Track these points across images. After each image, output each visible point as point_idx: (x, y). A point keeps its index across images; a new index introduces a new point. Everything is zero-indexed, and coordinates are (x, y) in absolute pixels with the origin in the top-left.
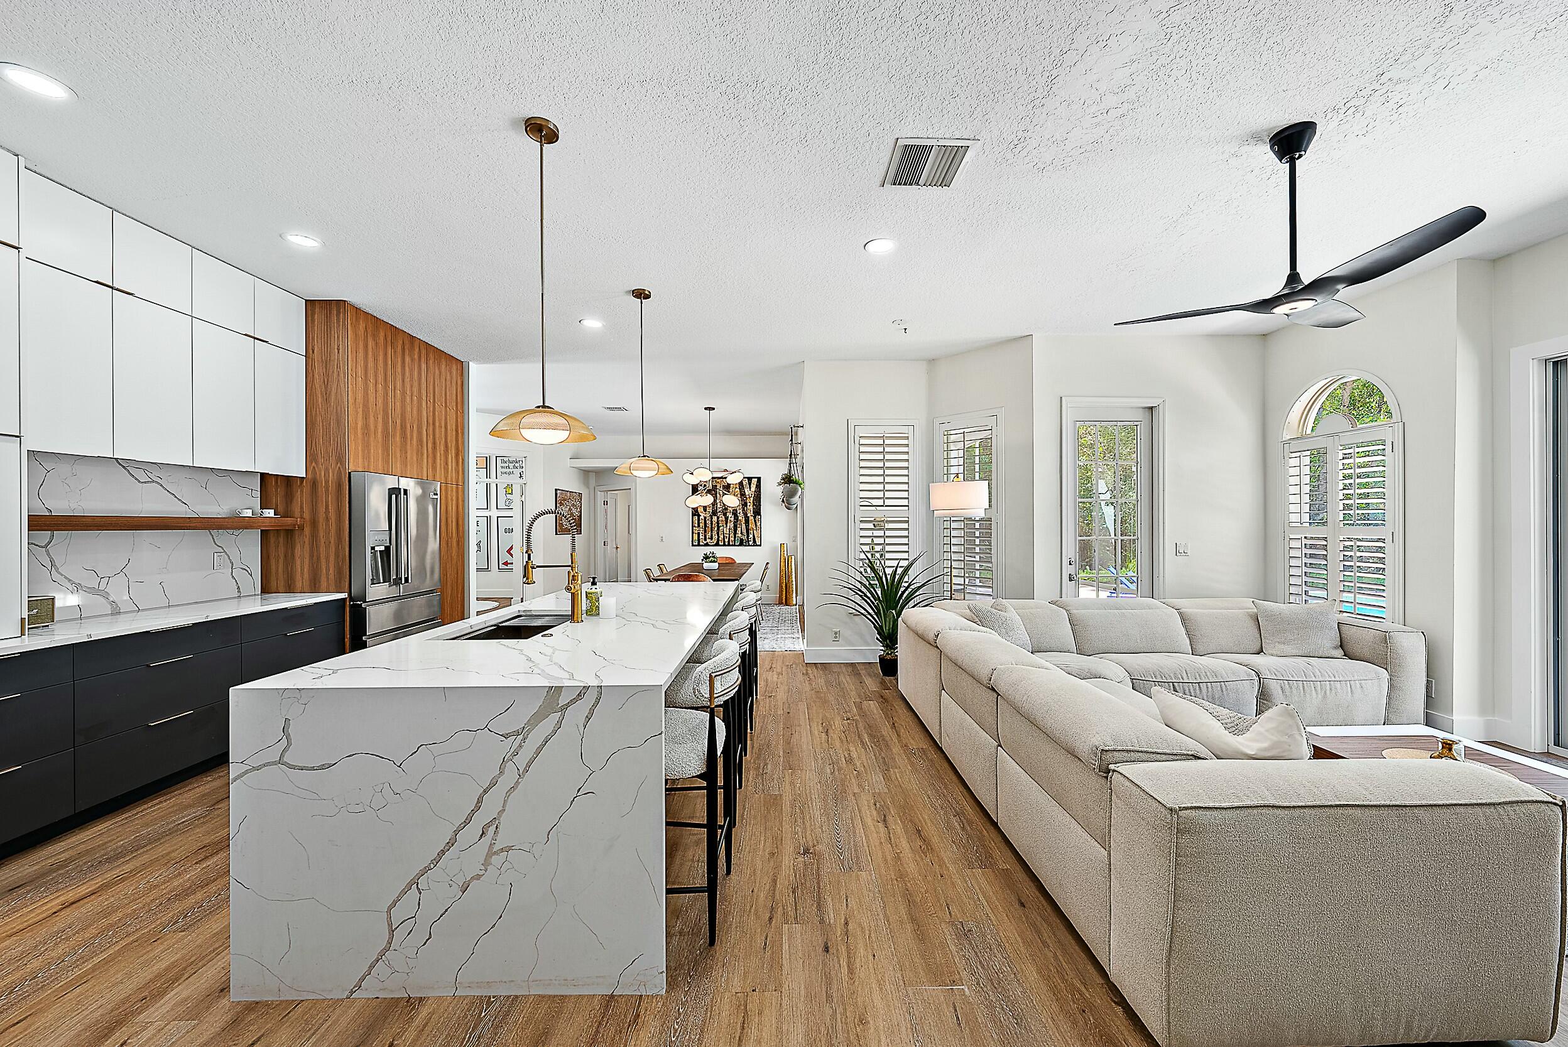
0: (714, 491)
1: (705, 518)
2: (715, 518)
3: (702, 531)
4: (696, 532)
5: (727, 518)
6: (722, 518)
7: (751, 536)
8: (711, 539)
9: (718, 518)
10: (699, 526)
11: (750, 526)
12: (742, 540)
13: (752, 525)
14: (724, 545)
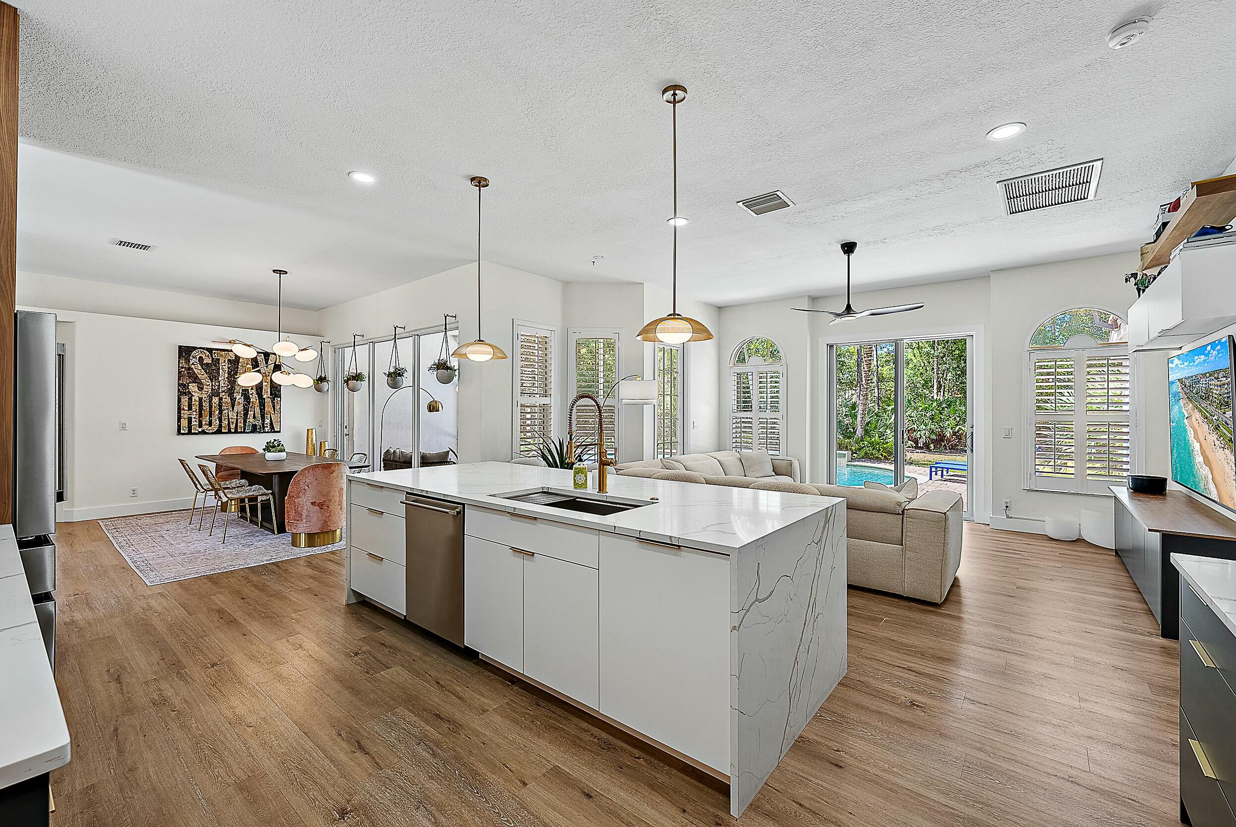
0: (216, 366)
1: (200, 399)
2: (215, 400)
3: (195, 415)
4: (186, 416)
5: (233, 400)
6: (227, 399)
7: (267, 421)
8: (210, 424)
9: (221, 399)
10: (190, 408)
11: (266, 409)
12: (254, 426)
13: (268, 408)
14: (229, 432)
